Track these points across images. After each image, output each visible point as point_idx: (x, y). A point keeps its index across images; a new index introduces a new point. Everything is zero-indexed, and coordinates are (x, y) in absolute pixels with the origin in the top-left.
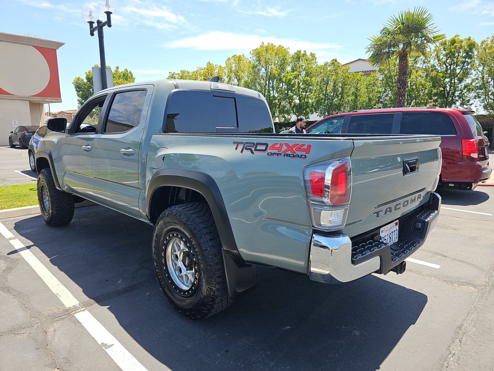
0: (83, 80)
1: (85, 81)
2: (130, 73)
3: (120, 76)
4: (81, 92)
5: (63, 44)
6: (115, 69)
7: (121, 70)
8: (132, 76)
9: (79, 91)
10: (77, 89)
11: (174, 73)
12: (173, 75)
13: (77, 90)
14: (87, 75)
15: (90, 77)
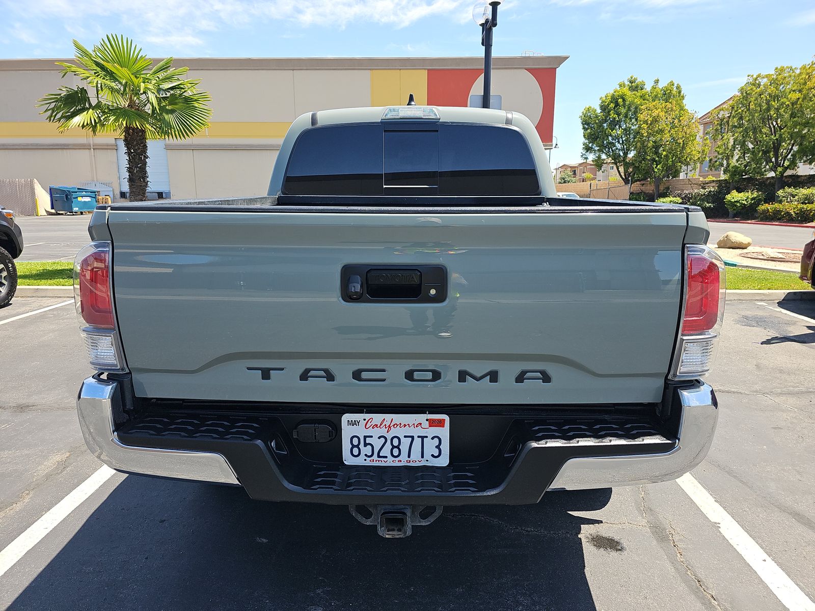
0: (596, 110)
1: (599, 111)
2: (678, 87)
3: (656, 96)
4: (589, 131)
5: (566, 58)
6: (653, 84)
7: (662, 85)
8: (680, 92)
9: (587, 129)
10: (585, 126)
11: (759, 76)
12: (756, 79)
13: (584, 128)
14: (603, 102)
15: (606, 104)
